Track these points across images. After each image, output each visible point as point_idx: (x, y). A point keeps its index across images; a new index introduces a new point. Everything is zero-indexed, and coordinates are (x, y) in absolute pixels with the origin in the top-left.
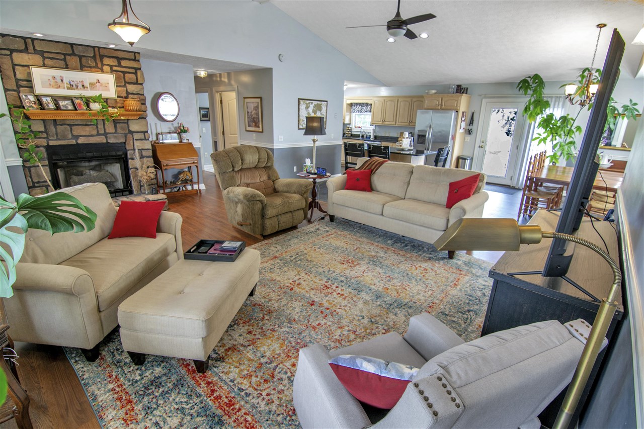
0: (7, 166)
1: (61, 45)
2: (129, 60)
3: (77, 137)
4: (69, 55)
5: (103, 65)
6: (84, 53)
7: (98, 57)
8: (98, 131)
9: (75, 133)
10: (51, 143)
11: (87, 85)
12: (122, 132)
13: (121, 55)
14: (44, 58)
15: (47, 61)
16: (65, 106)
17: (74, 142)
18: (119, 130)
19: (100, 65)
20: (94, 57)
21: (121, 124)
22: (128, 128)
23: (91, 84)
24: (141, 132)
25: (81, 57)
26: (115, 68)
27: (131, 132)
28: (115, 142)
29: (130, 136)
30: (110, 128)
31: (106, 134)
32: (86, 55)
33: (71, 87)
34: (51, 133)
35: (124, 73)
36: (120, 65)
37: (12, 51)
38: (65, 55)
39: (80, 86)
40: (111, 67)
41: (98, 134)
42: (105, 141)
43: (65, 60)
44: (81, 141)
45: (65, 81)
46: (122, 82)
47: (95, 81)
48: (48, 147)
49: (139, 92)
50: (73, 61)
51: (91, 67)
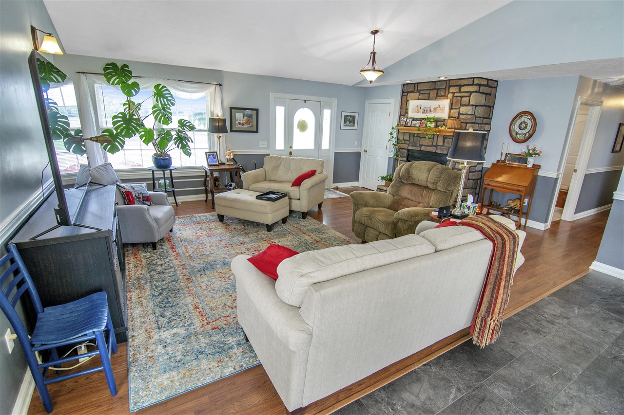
0: (389, 157)
1: (430, 84)
2: (468, 85)
3: (421, 146)
4: (432, 90)
5: (449, 93)
6: (440, 86)
7: (447, 88)
8: (433, 143)
9: (421, 143)
10: (410, 148)
11: (432, 109)
12: (447, 145)
13: (463, 82)
14: (420, 94)
15: (421, 96)
16: (415, 124)
17: (419, 149)
18: (445, 144)
19: (446, 95)
20: (445, 89)
21: (448, 139)
23: (435, 109)
25: (438, 90)
26: (456, 95)
28: (440, 153)
30: (440, 143)
31: (436, 146)
32: (441, 87)
33: (424, 111)
34: (410, 142)
35: (462, 97)
36: (460, 92)
37: (408, 92)
38: (430, 90)
39: (429, 111)
40: (454, 93)
41: (432, 146)
42: (434, 151)
43: (429, 94)
44: (423, 148)
45: (422, 108)
46: (458, 105)
47: (437, 106)
48: (408, 150)
50: (433, 93)
51: (442, 96)
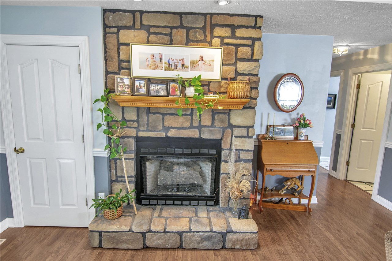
0: (95, 158)
1: (169, 16)
2: (247, 27)
3: (168, 129)
4: (176, 28)
5: (213, 37)
6: (193, 23)
7: (208, 27)
8: (192, 123)
9: (166, 124)
10: (142, 134)
11: (187, 64)
12: (220, 125)
13: (237, 21)
14: (149, 34)
15: (152, 38)
16: (157, 91)
17: (163, 135)
18: (217, 123)
19: (208, 38)
20: (204, 29)
21: (221, 115)
22: (229, 119)
23: (193, 63)
24: (244, 127)
25: (188, 29)
26: (226, 41)
27: (231, 127)
28: (209, 138)
29: (229, 131)
30: (206, 121)
31: (200, 127)
32: (195, 26)
33: (170, 67)
34: (141, 123)
35: (237, 46)
36: (233, 36)
37: (119, 28)
38: (171, 28)
39: (180, 66)
40: (222, 38)
41: (192, 127)
42: (197, 136)
43: (170, 35)
44: (172, 133)
45: (164, 60)
46: (232, 59)
47: (198, 58)
48: (138, 140)
49: (251, 72)
50: (179, 35)
51: (198, 42)
